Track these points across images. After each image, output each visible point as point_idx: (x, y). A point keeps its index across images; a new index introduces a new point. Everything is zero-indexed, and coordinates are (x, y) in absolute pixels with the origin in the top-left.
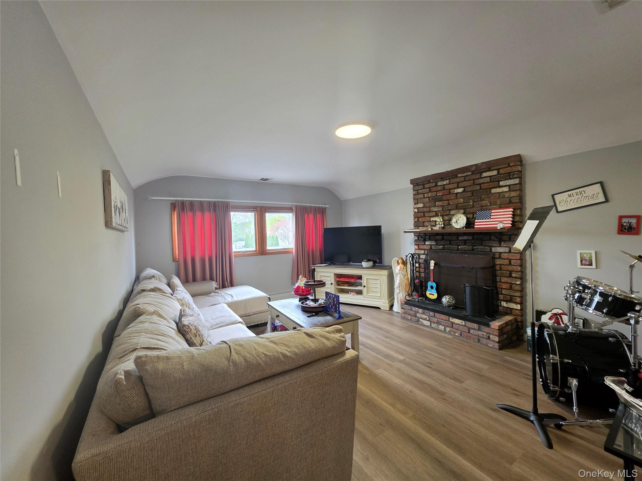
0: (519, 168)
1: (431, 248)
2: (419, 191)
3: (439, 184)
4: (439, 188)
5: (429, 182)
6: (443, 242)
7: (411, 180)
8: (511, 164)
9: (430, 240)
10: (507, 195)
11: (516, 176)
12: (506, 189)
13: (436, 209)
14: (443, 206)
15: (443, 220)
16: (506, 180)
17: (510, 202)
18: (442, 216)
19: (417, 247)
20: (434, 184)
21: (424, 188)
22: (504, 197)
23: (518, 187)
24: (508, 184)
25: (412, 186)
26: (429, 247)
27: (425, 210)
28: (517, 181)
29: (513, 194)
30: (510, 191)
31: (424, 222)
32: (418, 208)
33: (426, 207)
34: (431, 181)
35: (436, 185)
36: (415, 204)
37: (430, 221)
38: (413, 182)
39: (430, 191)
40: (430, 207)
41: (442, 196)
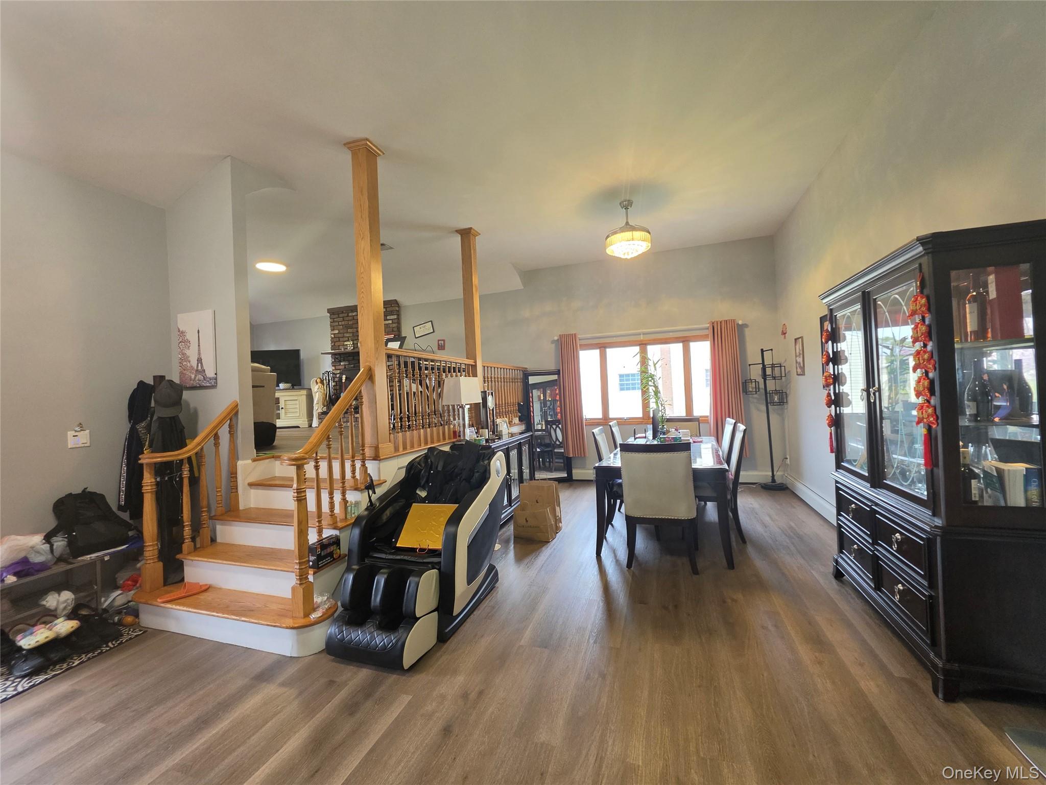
0: (397, 309)
1: (345, 368)
2: (335, 319)
3: (350, 314)
4: (350, 318)
5: (343, 313)
6: (353, 362)
7: (328, 309)
8: (393, 305)
9: (344, 361)
10: (391, 326)
11: (395, 313)
12: (390, 322)
13: (348, 335)
14: (353, 333)
15: (353, 344)
16: (390, 315)
17: (393, 331)
18: (353, 341)
19: (334, 368)
20: (346, 315)
21: (339, 317)
22: (390, 327)
23: (396, 321)
24: (391, 318)
25: (329, 315)
26: (343, 367)
27: (340, 335)
28: (395, 317)
29: (394, 325)
30: (392, 323)
31: (339, 346)
32: (334, 334)
33: (341, 333)
34: (344, 312)
35: (348, 316)
36: (332, 330)
37: (344, 345)
38: (329, 311)
39: (344, 320)
40: (344, 333)
41: (353, 324)
